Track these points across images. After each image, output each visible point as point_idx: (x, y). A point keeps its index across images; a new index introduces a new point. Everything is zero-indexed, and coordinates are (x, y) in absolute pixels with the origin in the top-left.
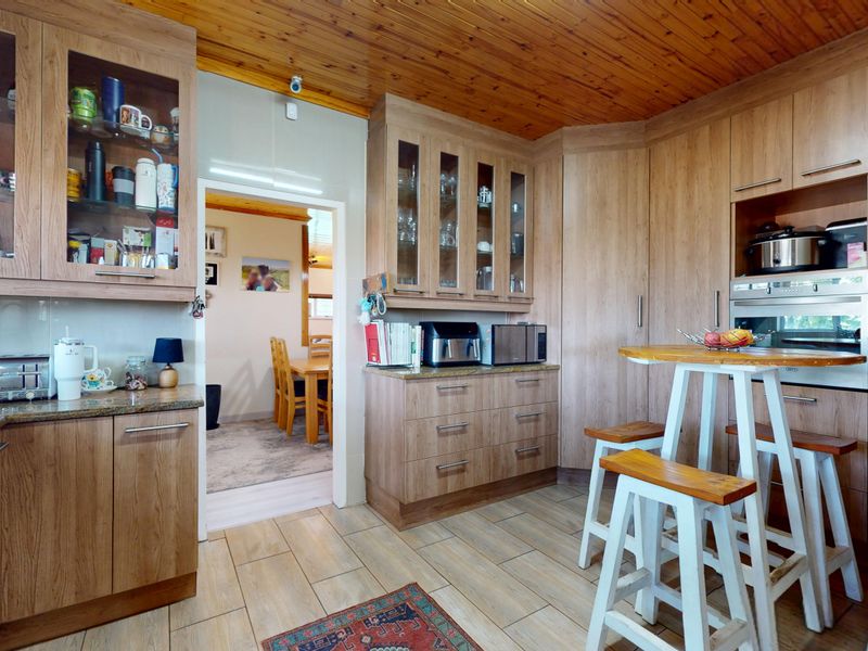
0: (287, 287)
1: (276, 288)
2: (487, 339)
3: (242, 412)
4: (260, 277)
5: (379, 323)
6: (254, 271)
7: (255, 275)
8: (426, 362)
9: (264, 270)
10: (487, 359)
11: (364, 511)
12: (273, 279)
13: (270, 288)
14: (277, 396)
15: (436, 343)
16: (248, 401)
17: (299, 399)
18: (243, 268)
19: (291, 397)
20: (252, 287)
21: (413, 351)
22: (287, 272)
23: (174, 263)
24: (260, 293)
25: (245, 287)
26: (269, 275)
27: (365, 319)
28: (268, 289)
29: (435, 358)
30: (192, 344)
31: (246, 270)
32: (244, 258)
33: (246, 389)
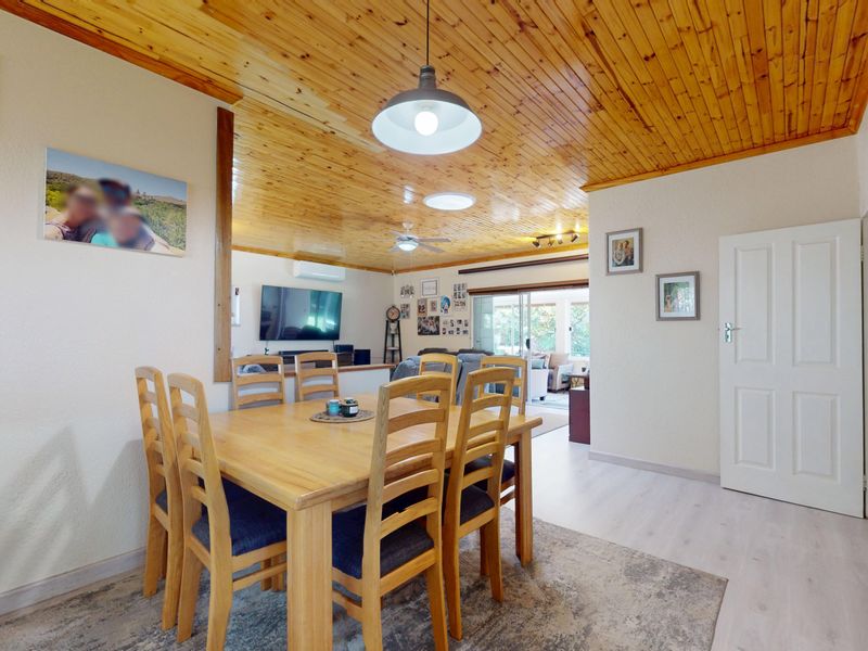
0: (181, 242)
1: (152, 242)
3: (41, 574)
6: (84, 191)
7: (88, 202)
9: (115, 192)
12: (142, 219)
13: (132, 241)
18: (51, 178)
20: (77, 232)
22: (181, 207)
25: (54, 230)
26: (131, 210)
28: (129, 243)
31: (60, 186)
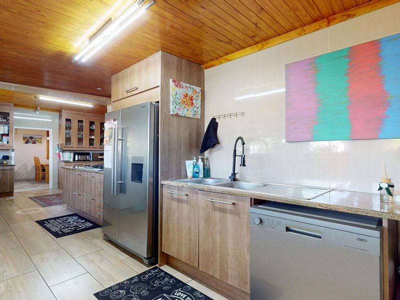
0: (41, 142)
1: (36, 143)
2: (91, 156)
3: (23, 178)
4: (30, 140)
5: (61, 153)
6: (27, 138)
8: (74, 160)
9: (31, 138)
10: (91, 160)
11: (58, 189)
13: (34, 143)
14: (36, 173)
15: (76, 156)
16: (25, 175)
17: (43, 173)
18: (23, 137)
19: (41, 172)
20: (27, 143)
21: (70, 158)
22: (41, 138)
23: (8, 143)
24: (30, 145)
25: (24, 143)
26: (34, 139)
27: (57, 152)
29: (76, 159)
30: (11, 157)
32: (24, 135)
33: (24, 171)
